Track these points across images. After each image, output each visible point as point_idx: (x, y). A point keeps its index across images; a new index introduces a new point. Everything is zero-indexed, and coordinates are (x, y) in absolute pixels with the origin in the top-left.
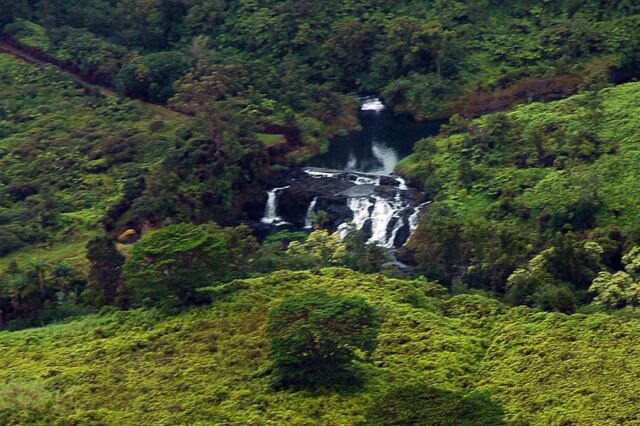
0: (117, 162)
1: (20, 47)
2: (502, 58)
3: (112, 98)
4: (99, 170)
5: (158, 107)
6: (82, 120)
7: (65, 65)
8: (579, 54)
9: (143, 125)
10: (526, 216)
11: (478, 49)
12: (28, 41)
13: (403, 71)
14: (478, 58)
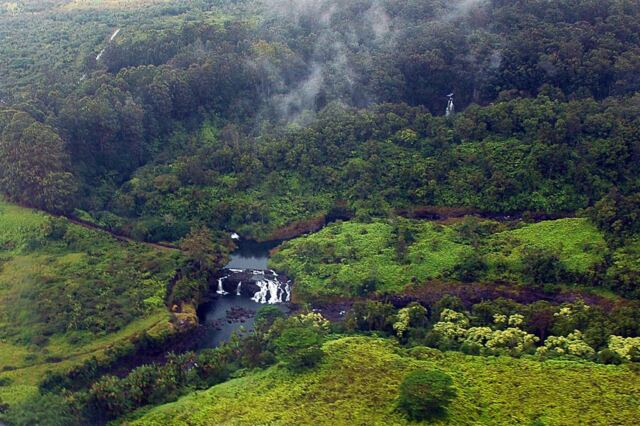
0: (154, 273)
1: (81, 221)
2: (283, 214)
3: (132, 242)
4: (148, 278)
5: (153, 245)
6: (124, 253)
7: (105, 228)
8: (313, 211)
9: (152, 254)
10: (343, 287)
11: (272, 211)
12: (82, 218)
13: (246, 221)
14: (273, 214)
